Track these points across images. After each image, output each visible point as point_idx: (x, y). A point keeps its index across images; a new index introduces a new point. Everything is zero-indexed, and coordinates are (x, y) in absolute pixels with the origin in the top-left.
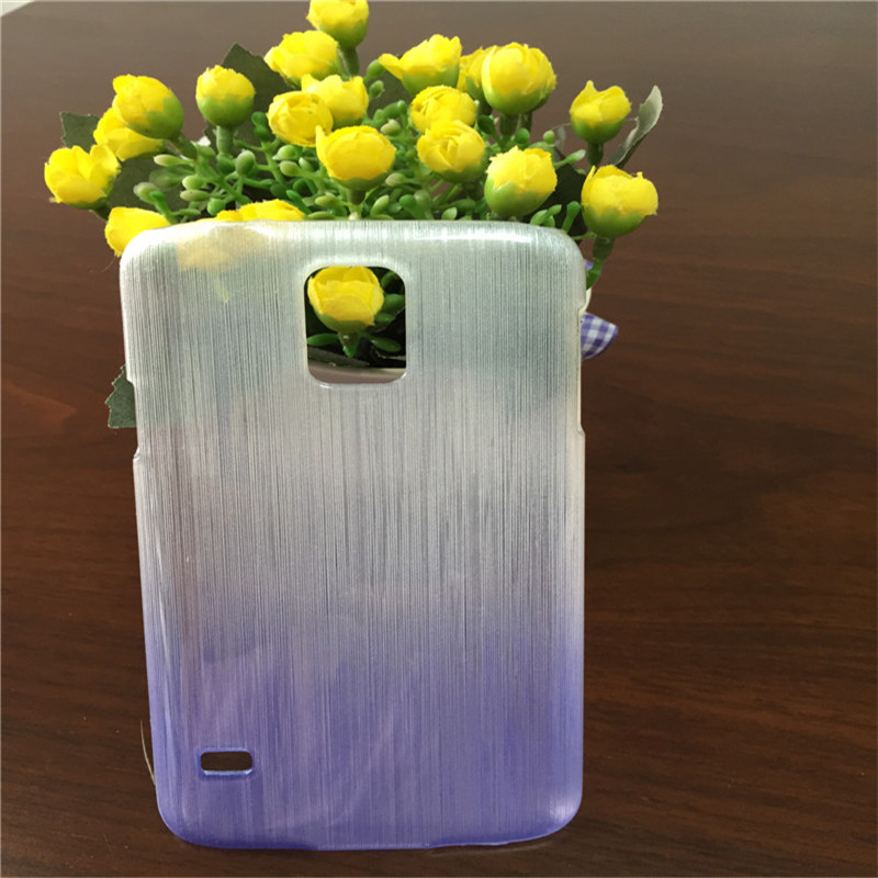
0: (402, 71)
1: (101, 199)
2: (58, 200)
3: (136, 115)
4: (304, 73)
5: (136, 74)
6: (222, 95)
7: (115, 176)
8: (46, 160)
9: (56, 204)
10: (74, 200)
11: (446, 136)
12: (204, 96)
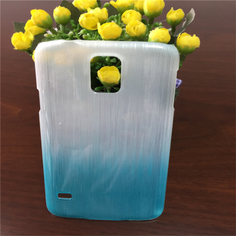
0: (117, 6)
1: (29, 48)
2: (16, 48)
3: (38, 22)
4: (88, 7)
5: (37, 9)
6: (62, 15)
7: (33, 41)
8: (12, 36)
9: (15, 50)
10: (21, 48)
11: (134, 25)
12: (56, 15)
